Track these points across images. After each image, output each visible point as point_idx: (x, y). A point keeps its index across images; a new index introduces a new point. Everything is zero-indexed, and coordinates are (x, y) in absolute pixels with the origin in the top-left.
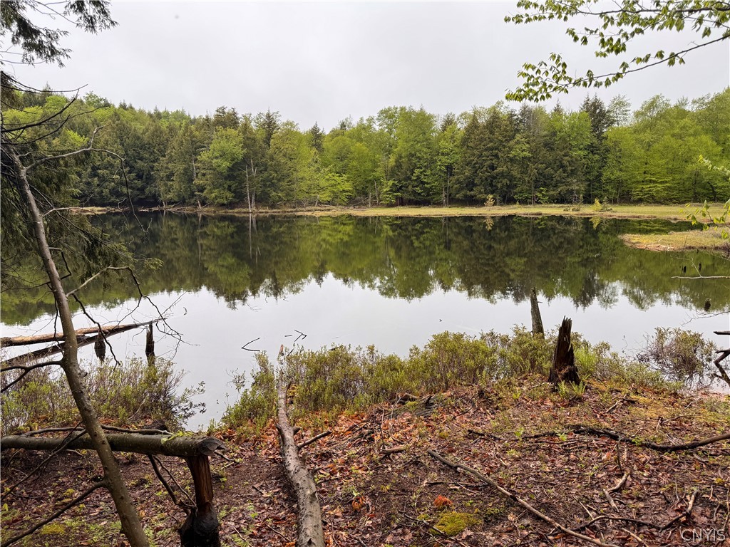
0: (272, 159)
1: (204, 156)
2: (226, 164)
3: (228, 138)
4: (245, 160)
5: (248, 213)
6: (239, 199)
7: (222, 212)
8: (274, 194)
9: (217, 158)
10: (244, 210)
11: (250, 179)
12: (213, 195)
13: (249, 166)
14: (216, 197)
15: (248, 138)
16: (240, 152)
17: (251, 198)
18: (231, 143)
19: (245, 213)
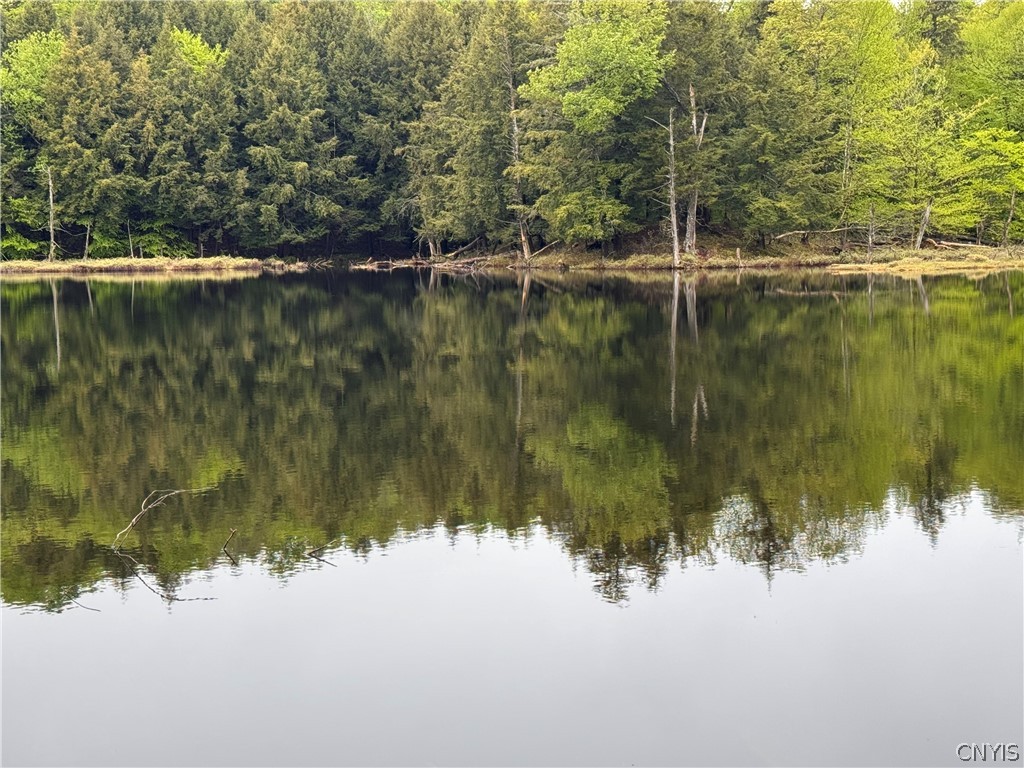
0: (763, 81)
1: (538, 83)
2: (603, 106)
4: (671, 90)
5: (670, 269)
7: (586, 268)
8: (762, 202)
9: (578, 86)
10: (657, 260)
11: (682, 155)
12: (561, 212)
13: (682, 110)
14: (570, 218)
15: (683, 16)
16: (650, 63)
17: (682, 219)
19: (658, 269)
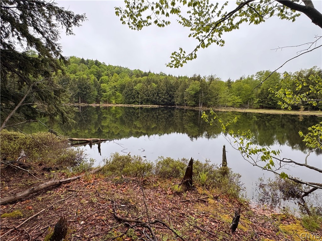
0: (210, 90)
1: (187, 90)
2: (193, 93)
3: (195, 84)
4: (200, 91)
5: (199, 109)
6: (197, 104)
7: (191, 108)
8: (209, 102)
9: (191, 90)
10: (198, 108)
11: (201, 98)
12: (189, 103)
13: (201, 93)
14: (190, 103)
15: (202, 84)
16: (198, 88)
17: (201, 104)
18: (196, 86)
19: (198, 109)
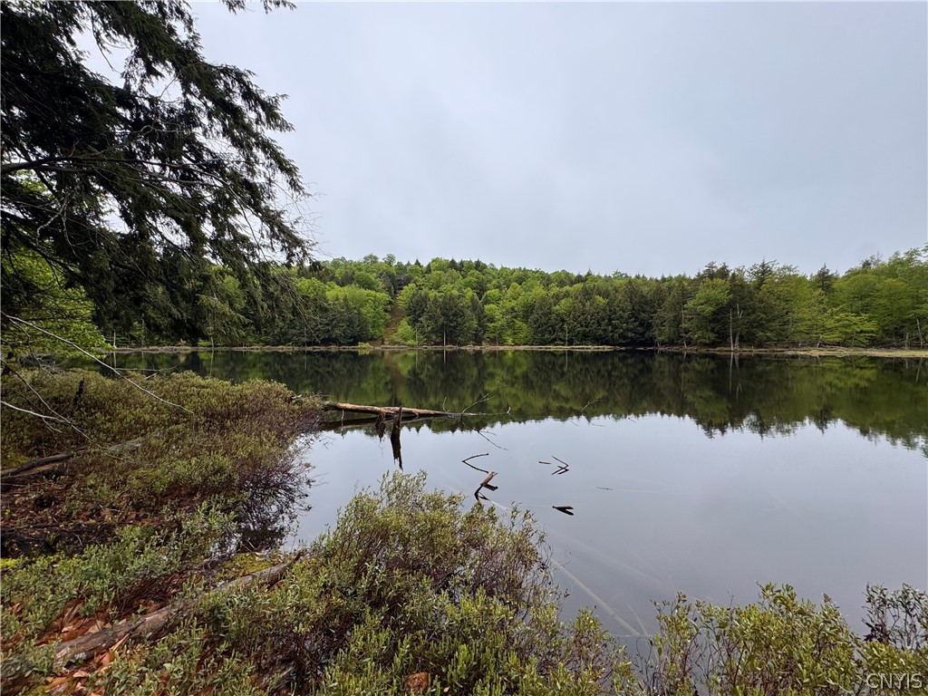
0: (761, 301)
1: (690, 304)
2: (709, 309)
3: (714, 287)
4: (731, 304)
5: (730, 351)
6: (722, 339)
7: (703, 350)
8: (761, 334)
9: (702, 304)
10: (726, 349)
11: (734, 321)
12: (696, 336)
13: (735, 309)
14: (699, 337)
15: (735, 285)
16: (724, 298)
17: (734, 338)
18: (720, 293)
19: (726, 351)
